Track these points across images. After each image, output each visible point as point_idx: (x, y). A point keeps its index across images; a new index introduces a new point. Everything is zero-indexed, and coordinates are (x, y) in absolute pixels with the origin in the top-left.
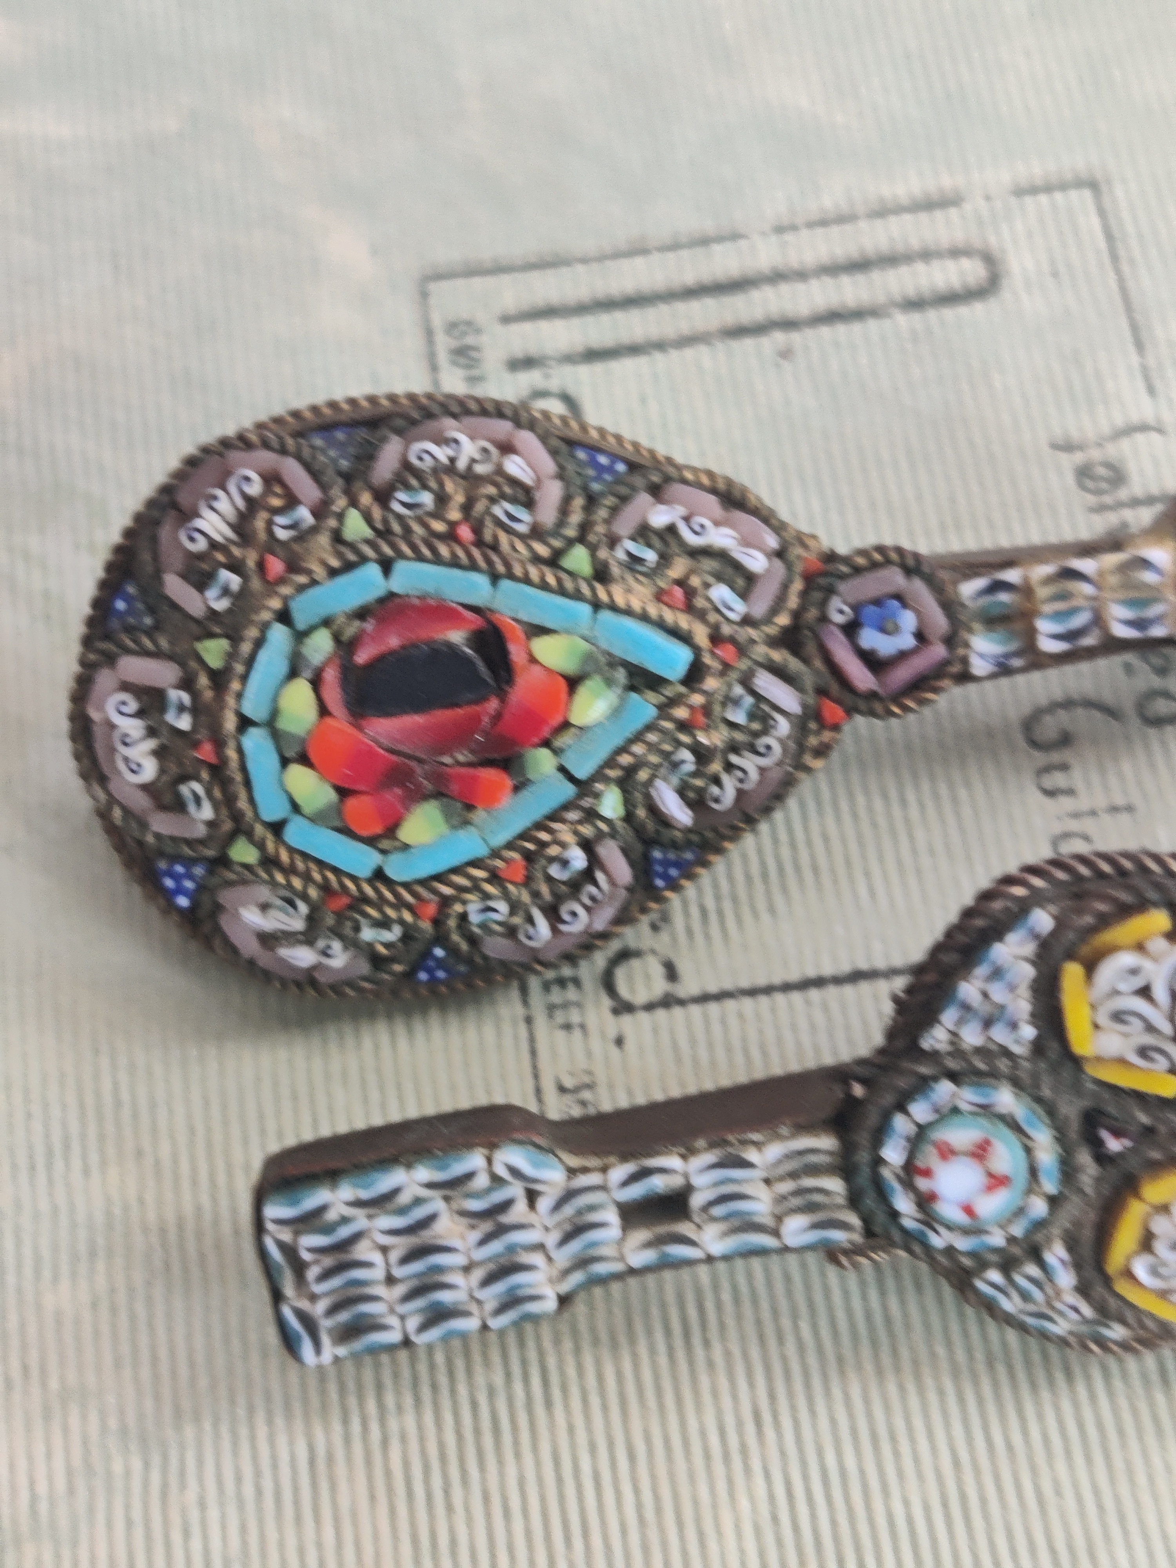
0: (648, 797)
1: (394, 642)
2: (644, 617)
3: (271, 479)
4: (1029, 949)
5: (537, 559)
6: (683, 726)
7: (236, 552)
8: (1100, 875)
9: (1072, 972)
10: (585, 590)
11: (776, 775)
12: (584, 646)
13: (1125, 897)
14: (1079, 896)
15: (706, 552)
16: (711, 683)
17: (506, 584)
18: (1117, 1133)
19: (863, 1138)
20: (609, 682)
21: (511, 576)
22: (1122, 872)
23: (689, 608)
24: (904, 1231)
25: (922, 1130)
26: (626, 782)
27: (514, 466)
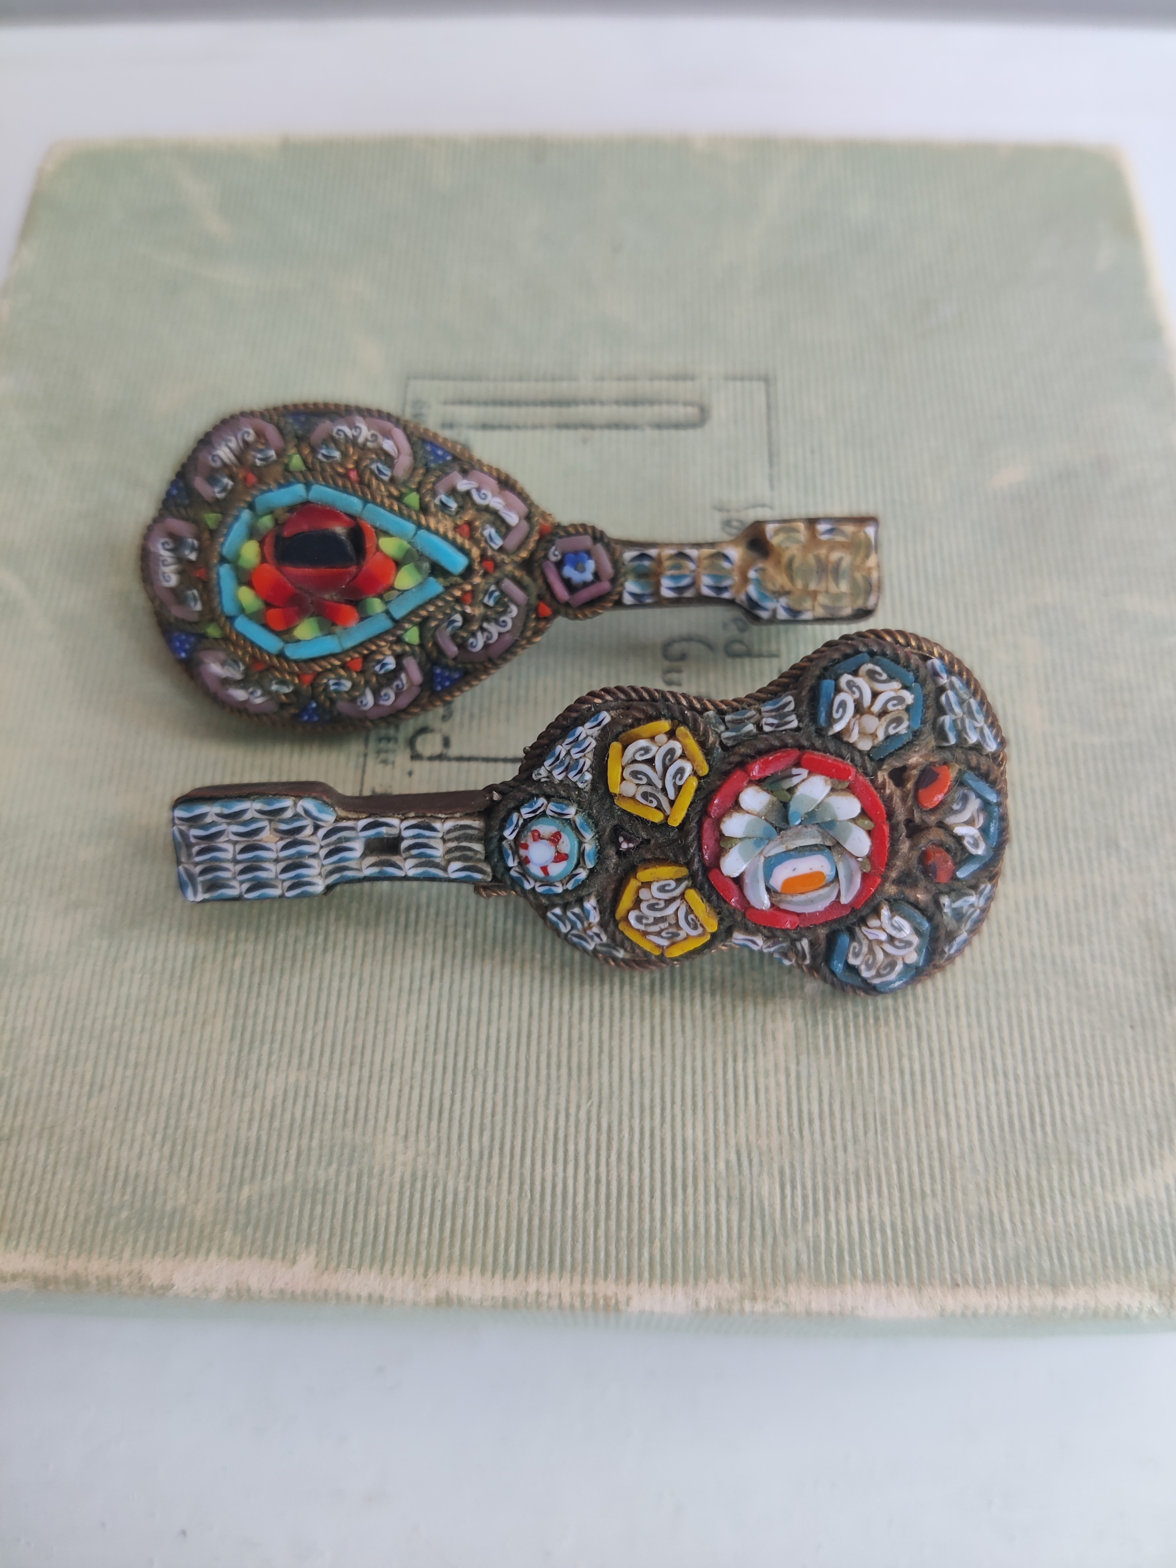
0: (434, 636)
1: (305, 527)
2: (445, 537)
3: (260, 434)
4: (596, 732)
5: (390, 496)
6: (458, 600)
7: (235, 469)
8: (642, 699)
9: (616, 746)
10: (415, 517)
11: (508, 638)
12: (408, 546)
13: (651, 711)
14: (628, 708)
15: (487, 509)
16: (477, 580)
17: (370, 506)
18: (628, 841)
19: (496, 823)
20: (419, 568)
21: (374, 502)
22: (653, 699)
23: (471, 538)
24: (512, 878)
25: (527, 822)
26: (422, 625)
27: (388, 445)
